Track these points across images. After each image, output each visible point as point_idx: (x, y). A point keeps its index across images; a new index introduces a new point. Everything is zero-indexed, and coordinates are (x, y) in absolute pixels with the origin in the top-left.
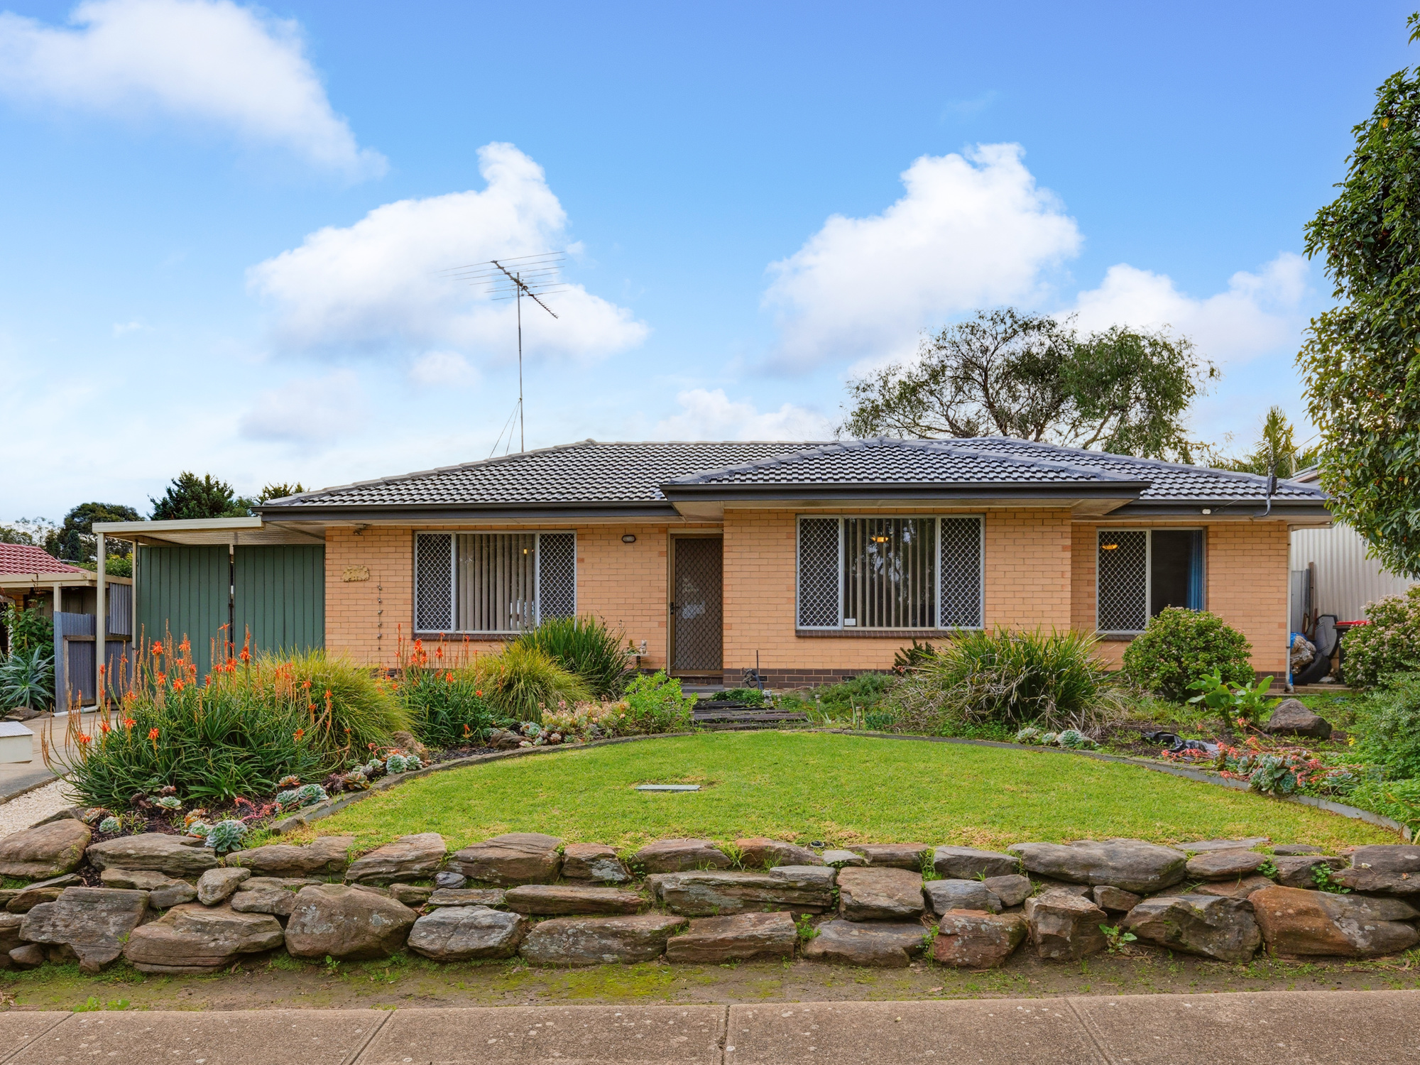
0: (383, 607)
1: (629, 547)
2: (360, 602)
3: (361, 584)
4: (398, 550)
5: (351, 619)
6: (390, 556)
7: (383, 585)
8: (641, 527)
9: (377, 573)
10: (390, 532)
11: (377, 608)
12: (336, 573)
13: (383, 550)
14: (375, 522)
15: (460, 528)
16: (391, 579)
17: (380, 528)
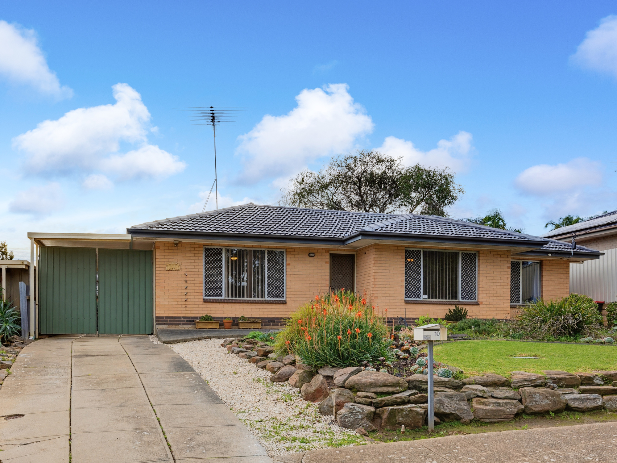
0: (187, 285)
1: (311, 259)
2: (175, 282)
3: (176, 272)
4: (196, 255)
5: (170, 291)
6: (192, 258)
7: (187, 273)
8: (318, 250)
9: (184, 267)
10: (191, 246)
11: (184, 285)
12: (161, 266)
13: (188, 255)
14: (184, 240)
15: (228, 246)
16: (192, 270)
17: (186, 243)
